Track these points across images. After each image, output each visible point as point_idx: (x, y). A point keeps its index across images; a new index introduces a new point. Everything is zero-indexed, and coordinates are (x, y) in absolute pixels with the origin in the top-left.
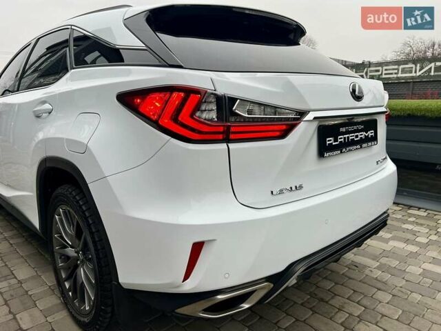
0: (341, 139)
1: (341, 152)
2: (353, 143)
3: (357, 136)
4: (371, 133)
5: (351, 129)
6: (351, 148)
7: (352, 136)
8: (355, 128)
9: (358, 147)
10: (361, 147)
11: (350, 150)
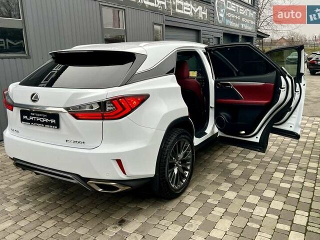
0: (31, 118)
1: (31, 124)
2: (39, 122)
3: (42, 120)
4: (52, 121)
5: (37, 115)
6: (37, 124)
7: (38, 119)
8: (40, 115)
9: (42, 125)
10: (44, 126)
11: (36, 125)
